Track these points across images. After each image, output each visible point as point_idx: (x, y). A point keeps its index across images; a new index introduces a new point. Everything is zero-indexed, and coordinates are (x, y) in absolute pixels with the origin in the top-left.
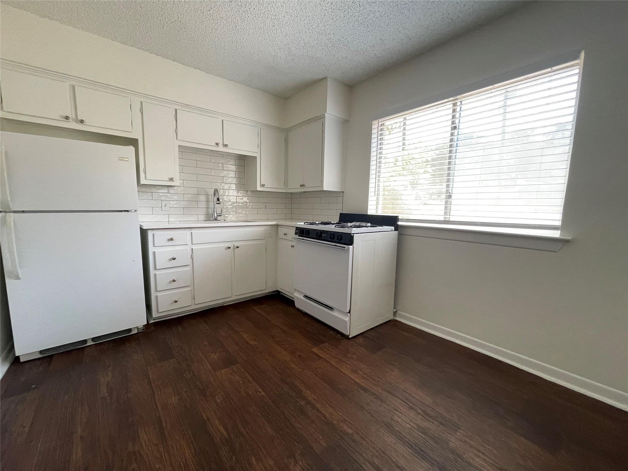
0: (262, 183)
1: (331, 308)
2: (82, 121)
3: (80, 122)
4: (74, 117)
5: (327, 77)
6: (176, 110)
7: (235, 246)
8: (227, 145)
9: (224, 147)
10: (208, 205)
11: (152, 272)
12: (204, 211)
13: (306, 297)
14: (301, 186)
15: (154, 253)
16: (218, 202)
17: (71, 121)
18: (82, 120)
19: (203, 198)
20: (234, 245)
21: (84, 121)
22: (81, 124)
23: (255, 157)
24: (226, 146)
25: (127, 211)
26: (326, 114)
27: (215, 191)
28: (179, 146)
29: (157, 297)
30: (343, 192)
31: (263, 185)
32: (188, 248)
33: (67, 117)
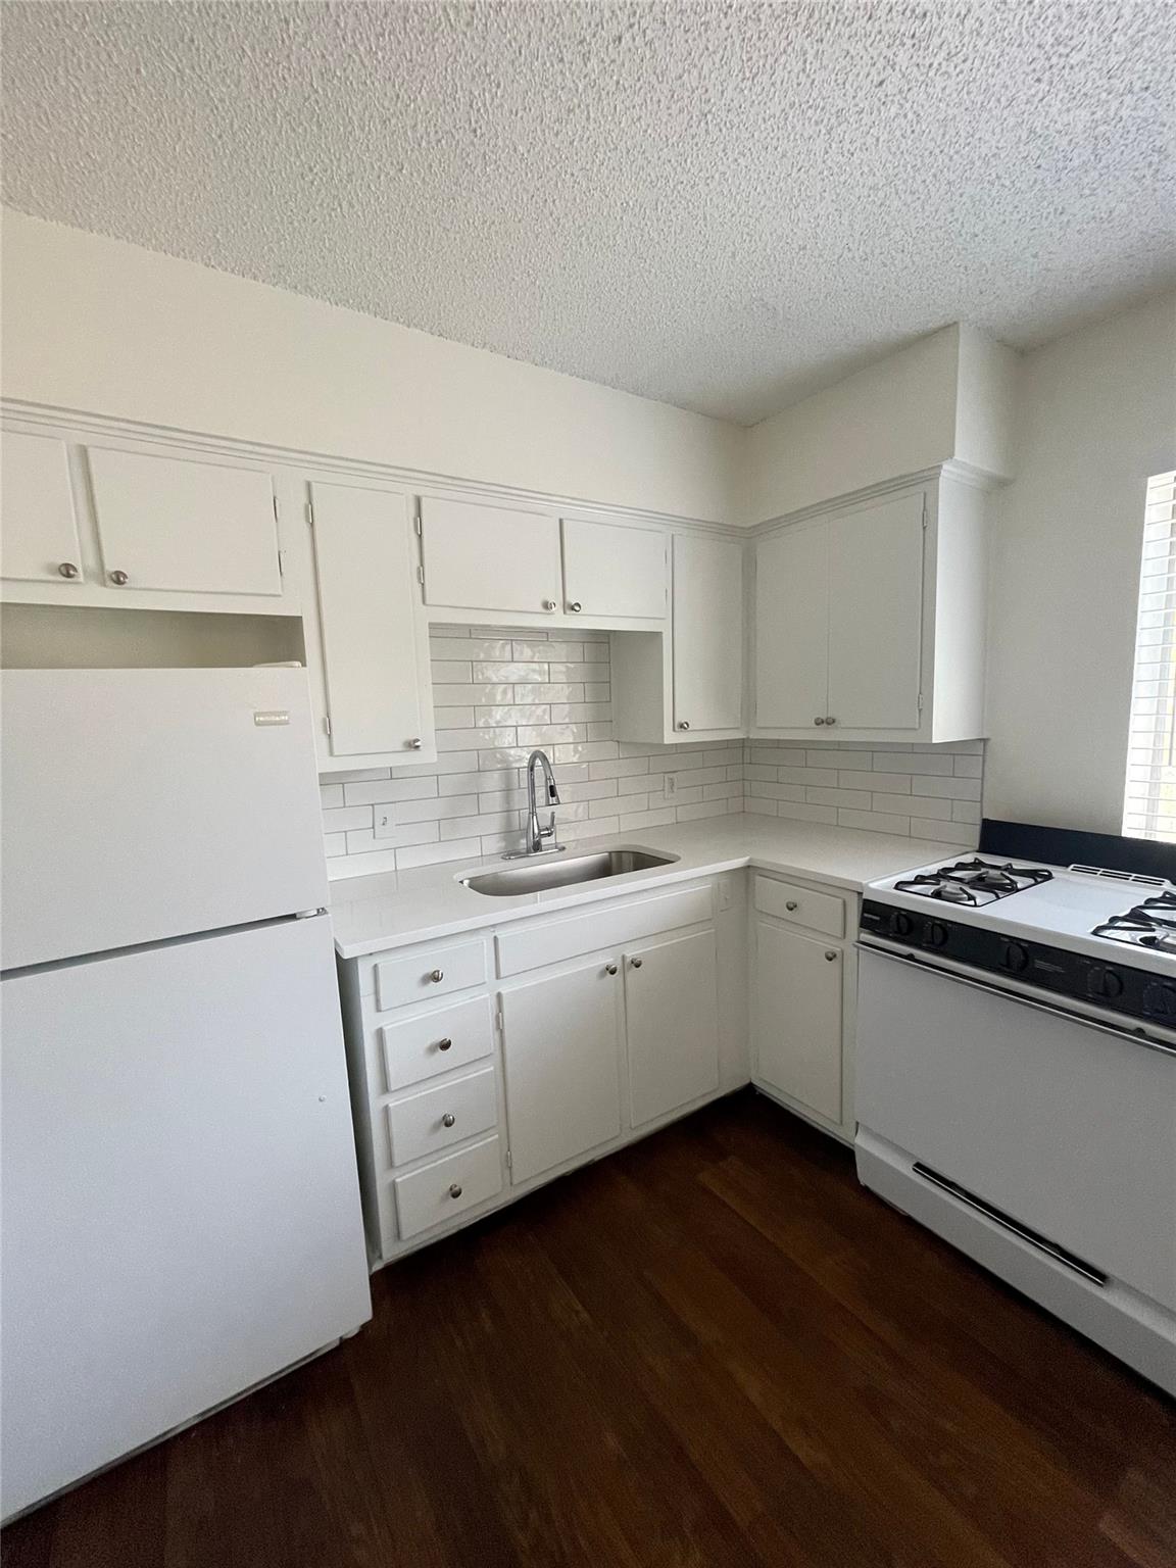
0: (680, 719)
1: (1100, 1277)
2: (119, 579)
3: (115, 582)
4: (91, 562)
5: (955, 323)
6: (418, 501)
7: (628, 960)
8: (580, 606)
9: (568, 612)
10: (508, 803)
11: (375, 1102)
12: (495, 824)
13: (920, 1167)
14: (819, 722)
15: (380, 1034)
16: (553, 800)
17: (81, 579)
18: (118, 573)
19: (493, 781)
20: (623, 957)
21: (125, 576)
22: (115, 588)
23: (658, 635)
24: (573, 607)
25: (293, 917)
26: (945, 467)
27: (534, 757)
28: (432, 626)
29: (393, 1186)
30: (985, 741)
31: (681, 726)
32: (487, 996)
33: (68, 566)
